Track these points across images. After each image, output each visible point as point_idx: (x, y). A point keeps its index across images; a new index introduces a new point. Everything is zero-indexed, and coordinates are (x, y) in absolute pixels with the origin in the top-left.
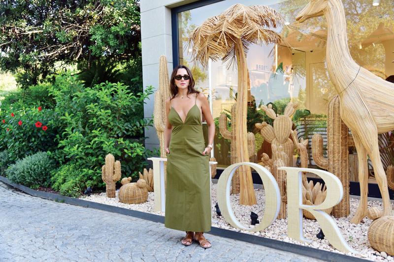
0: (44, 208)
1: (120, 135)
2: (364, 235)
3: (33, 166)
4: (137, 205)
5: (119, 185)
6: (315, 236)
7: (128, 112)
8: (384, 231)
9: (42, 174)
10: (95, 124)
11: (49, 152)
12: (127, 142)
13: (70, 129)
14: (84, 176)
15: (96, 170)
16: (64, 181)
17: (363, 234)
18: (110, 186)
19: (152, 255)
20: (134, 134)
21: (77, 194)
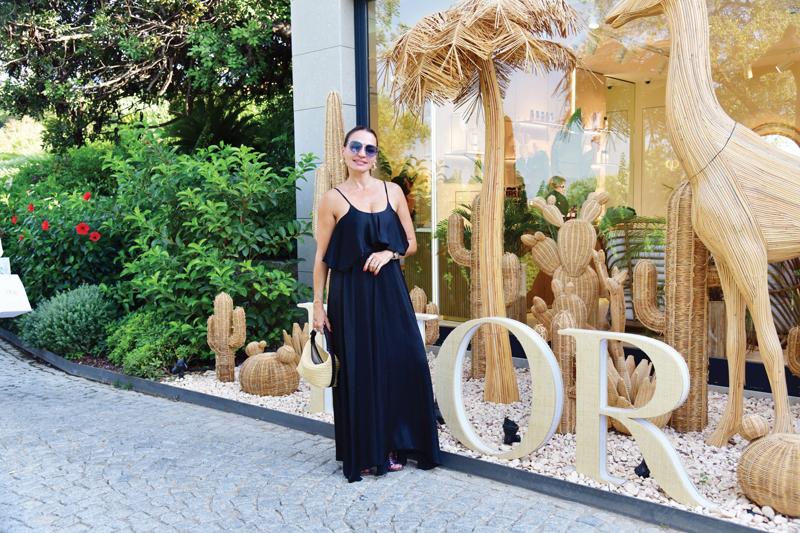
0: (91, 401)
1: (245, 254)
2: (733, 471)
3: (70, 314)
4: (277, 398)
5: (241, 356)
6: (632, 470)
7: (263, 208)
8: (770, 465)
9: (90, 330)
10: (196, 231)
11: (103, 286)
12: (260, 269)
13: (145, 241)
14: (172, 336)
15: (196, 325)
16: (133, 345)
17: (731, 468)
18: (224, 359)
19: (299, 503)
20: (275, 251)
21: (157, 373)
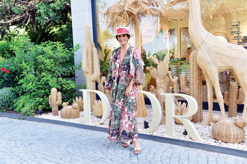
0: (12, 124)
1: (60, 75)
2: (210, 132)
3: (1, 97)
4: (73, 119)
5: (60, 108)
6: (182, 133)
7: (65, 61)
8: (220, 128)
9: (8, 102)
10: (43, 69)
11: (11, 88)
12: (64, 80)
13: (26, 72)
14: (36, 102)
15: (45, 99)
16: (23, 106)
17: (210, 131)
18: (55, 108)
19: (85, 147)
20: (69, 75)
21: (32, 114)
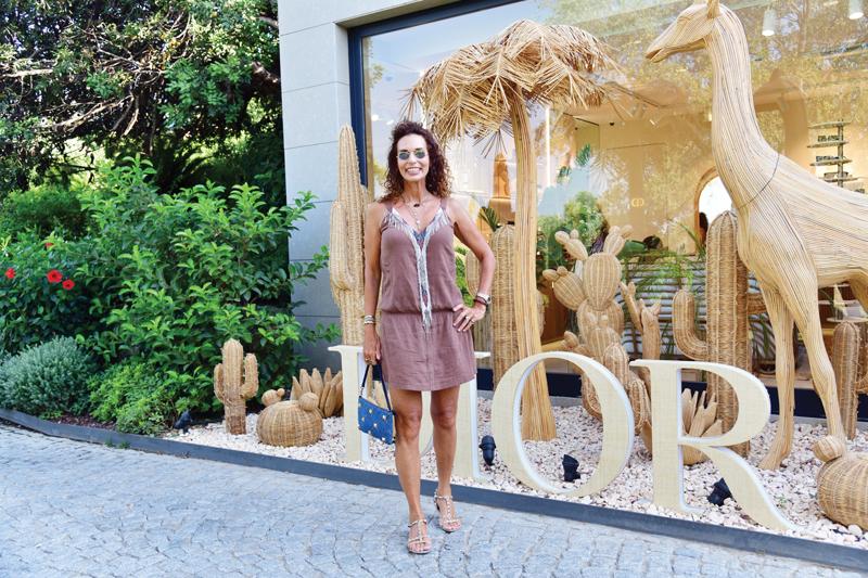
0: (89, 463)
1: (247, 298)
3: (47, 369)
4: (303, 449)
5: (254, 405)
6: (705, 499)
7: (263, 250)
9: (68, 386)
10: (193, 274)
11: (80, 338)
12: (263, 312)
13: (137, 283)
14: (167, 388)
15: (196, 376)
16: (123, 400)
18: (233, 410)
20: (276, 295)
21: (156, 429)
